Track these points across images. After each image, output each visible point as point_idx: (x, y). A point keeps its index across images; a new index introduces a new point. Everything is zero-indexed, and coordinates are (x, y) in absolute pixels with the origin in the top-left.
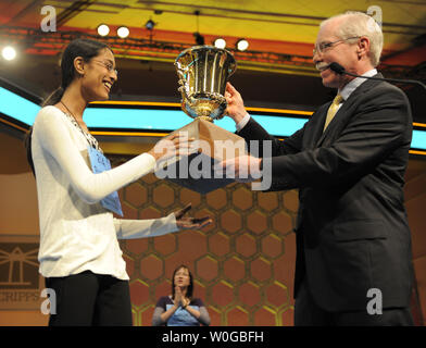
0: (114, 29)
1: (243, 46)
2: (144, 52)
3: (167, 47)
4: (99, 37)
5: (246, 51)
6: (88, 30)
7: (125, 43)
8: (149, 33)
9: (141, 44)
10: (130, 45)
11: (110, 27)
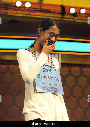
0: (24, 3)
1: (83, 11)
2: (38, 14)
3: (48, 11)
4: (17, 7)
5: (85, 14)
6: (12, 3)
7: (29, 10)
8: (40, 5)
9: (36, 10)
10: (31, 11)
11: (22, 2)
